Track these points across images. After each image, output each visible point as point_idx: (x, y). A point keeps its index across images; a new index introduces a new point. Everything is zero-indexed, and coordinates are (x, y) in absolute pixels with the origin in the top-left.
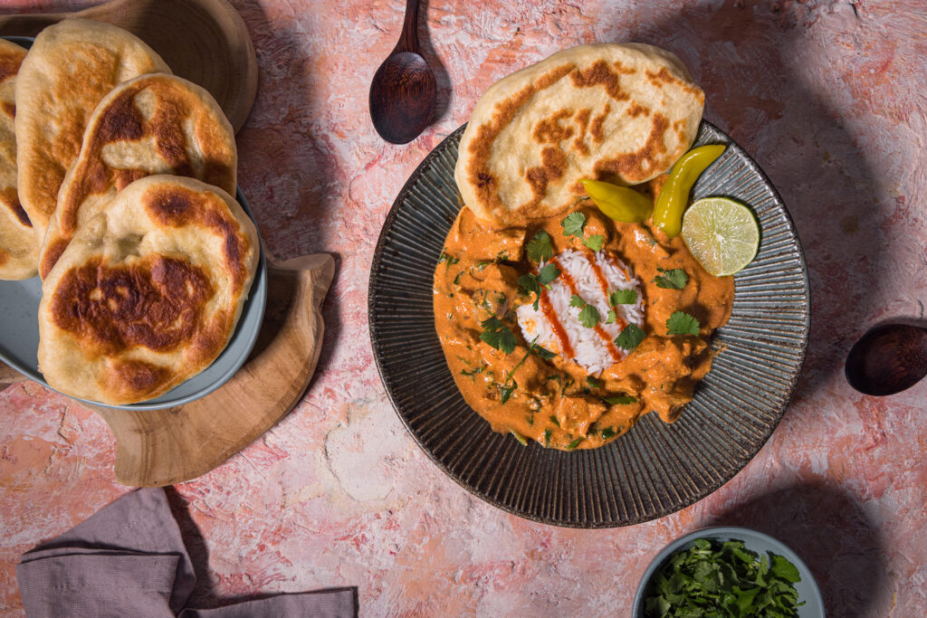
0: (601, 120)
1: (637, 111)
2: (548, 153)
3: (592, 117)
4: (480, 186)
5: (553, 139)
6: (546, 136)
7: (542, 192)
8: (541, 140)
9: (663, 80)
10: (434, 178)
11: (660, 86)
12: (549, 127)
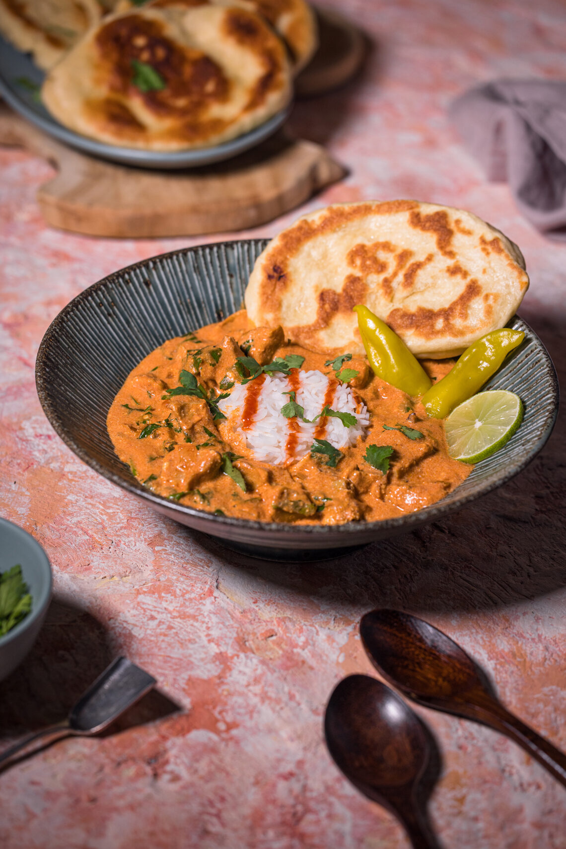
0: (419, 266)
1: (455, 271)
2: (353, 280)
3: (412, 261)
4: (270, 277)
5: (364, 267)
6: (358, 262)
7: (326, 319)
8: (352, 262)
9: (493, 249)
10: (231, 261)
11: (488, 254)
12: (366, 252)
